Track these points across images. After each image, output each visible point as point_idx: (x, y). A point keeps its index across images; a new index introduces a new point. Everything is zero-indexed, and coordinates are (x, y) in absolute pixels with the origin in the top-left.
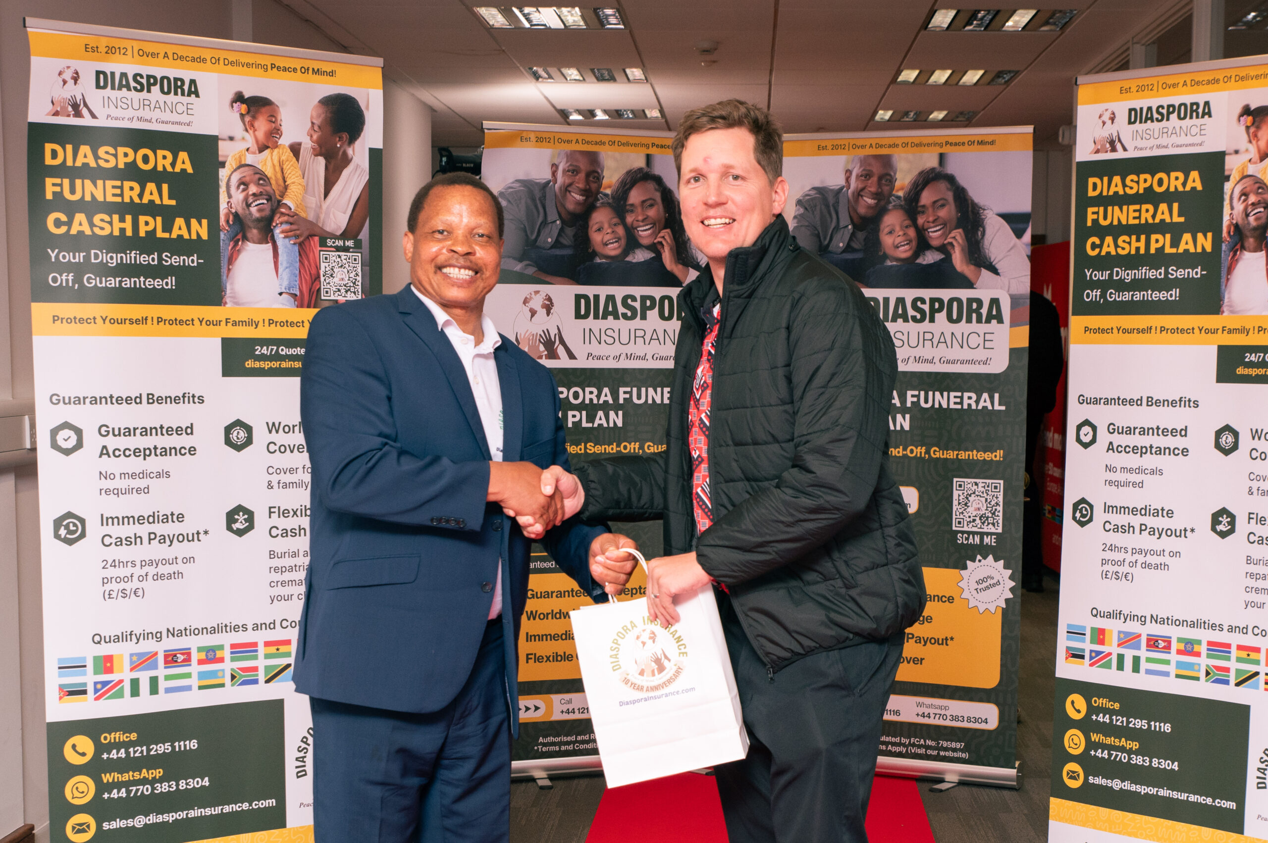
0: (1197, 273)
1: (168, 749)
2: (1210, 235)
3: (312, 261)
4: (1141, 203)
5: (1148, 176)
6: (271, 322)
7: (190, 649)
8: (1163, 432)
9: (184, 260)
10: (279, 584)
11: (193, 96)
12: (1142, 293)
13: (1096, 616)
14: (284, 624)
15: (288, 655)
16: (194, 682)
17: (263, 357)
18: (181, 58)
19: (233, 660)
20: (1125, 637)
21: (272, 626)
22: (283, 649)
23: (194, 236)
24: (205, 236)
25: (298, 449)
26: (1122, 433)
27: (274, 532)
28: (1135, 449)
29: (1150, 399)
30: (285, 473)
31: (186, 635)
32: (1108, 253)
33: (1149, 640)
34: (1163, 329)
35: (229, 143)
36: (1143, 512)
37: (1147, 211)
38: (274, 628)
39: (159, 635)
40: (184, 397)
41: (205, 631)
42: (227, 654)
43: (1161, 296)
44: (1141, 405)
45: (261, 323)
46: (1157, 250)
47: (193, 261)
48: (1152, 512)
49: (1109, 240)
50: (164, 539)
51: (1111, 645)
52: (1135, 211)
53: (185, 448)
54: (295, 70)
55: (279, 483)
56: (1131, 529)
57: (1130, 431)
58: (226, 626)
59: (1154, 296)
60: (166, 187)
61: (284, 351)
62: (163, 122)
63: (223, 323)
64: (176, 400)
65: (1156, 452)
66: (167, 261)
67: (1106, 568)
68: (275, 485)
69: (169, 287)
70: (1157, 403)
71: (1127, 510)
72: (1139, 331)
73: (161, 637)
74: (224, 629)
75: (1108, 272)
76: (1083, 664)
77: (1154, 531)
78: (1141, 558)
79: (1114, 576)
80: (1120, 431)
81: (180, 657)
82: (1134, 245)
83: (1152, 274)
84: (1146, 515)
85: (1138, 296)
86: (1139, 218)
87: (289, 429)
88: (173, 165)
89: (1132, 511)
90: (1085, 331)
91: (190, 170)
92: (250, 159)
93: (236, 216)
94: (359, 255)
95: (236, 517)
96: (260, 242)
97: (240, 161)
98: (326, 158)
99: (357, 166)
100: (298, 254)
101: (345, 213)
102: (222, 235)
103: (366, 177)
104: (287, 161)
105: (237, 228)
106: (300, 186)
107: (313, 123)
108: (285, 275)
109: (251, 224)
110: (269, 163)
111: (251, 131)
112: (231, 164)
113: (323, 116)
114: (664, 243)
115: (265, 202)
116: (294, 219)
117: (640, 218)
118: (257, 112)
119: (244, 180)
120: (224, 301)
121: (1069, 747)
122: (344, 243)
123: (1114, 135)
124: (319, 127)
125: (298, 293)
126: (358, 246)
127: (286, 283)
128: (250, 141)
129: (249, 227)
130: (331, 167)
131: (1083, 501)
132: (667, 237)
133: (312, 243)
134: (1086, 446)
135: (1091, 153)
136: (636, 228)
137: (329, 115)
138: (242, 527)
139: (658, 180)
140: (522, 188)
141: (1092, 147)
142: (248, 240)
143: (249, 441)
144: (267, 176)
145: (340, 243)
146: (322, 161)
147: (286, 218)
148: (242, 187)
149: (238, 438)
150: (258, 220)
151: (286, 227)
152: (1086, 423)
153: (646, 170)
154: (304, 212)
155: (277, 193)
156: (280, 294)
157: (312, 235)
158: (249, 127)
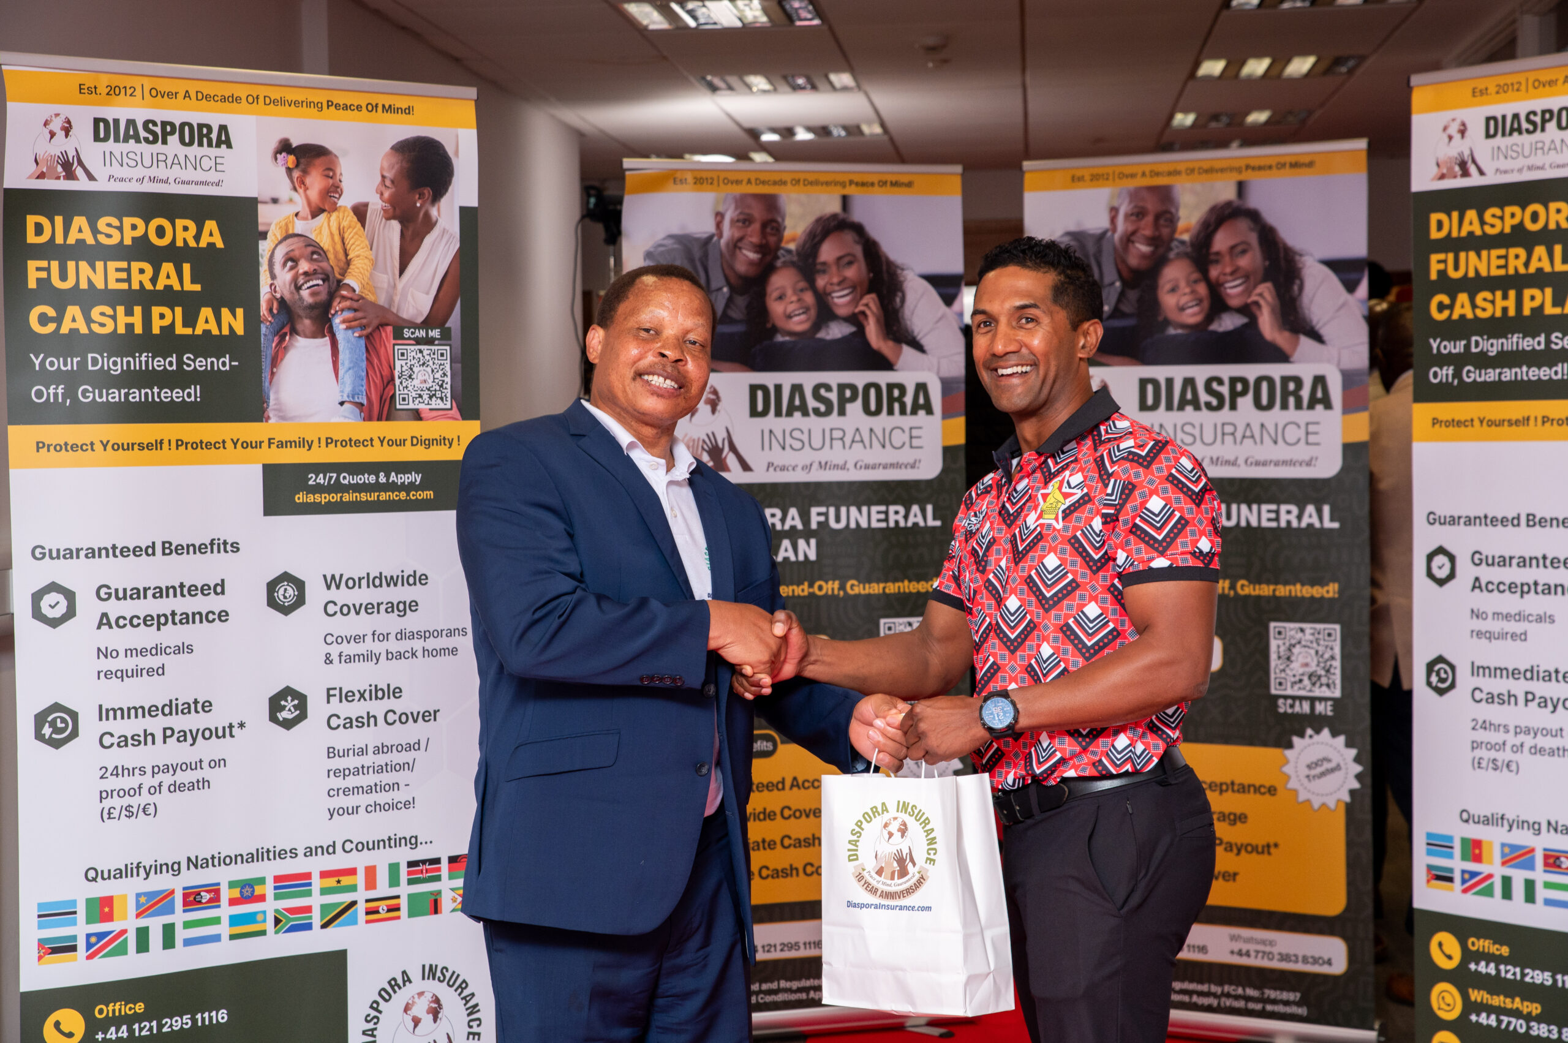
1: (186, 1024)
3: (383, 359)
4: (1507, 246)
5: (1516, 210)
6: (329, 441)
7: (218, 884)
8: (1552, 563)
9: (212, 363)
10: (341, 792)
11: (224, 146)
12: (1514, 370)
13: (1467, 821)
14: (348, 846)
15: (353, 888)
16: (224, 929)
17: (318, 489)
18: (207, 97)
19: (277, 897)
20: (1512, 852)
21: (331, 850)
22: (346, 881)
23: (226, 331)
24: (240, 330)
25: (366, 609)
26: (1493, 564)
27: (334, 722)
28: (1512, 587)
29: (1531, 518)
30: (349, 642)
31: (214, 866)
32: (1463, 317)
33: (1546, 857)
34: (1545, 420)
35: (271, 207)
36: (1529, 675)
37: (1517, 257)
38: (334, 852)
39: (176, 867)
40: (212, 544)
41: (239, 858)
42: (269, 889)
43: (1542, 373)
44: (1518, 525)
45: (315, 444)
46: (1532, 310)
47: (224, 364)
48: (1541, 675)
49: (1463, 298)
50: (185, 735)
51: (1491, 862)
52: (1499, 257)
53: (214, 613)
54: (359, 108)
55: (340, 656)
56: (1513, 699)
57: (1504, 562)
58: (268, 851)
59: (1531, 374)
60: (187, 268)
61: (346, 479)
62: (183, 182)
63: (265, 445)
64: (201, 549)
65: (1543, 591)
66: (189, 365)
67: (1478, 753)
68: (336, 659)
69: (193, 399)
70: (1542, 522)
71: (1505, 672)
72: (1511, 423)
73: (179, 869)
74: (265, 855)
75: (1463, 343)
76: (1452, 890)
77: (1546, 701)
78: (1529, 741)
79: (1491, 765)
80: (1490, 561)
81: (206, 897)
82: (1500, 303)
83: (1528, 344)
84: (1532, 678)
85: (1508, 375)
86: (1506, 266)
87: (354, 583)
88: (197, 237)
89: (1513, 674)
90: (1434, 424)
91: (220, 244)
92: (299, 227)
93: (282, 302)
94: (448, 348)
95: (283, 703)
96: (314, 336)
97: (287, 230)
98: (401, 222)
99: (444, 231)
100: (364, 350)
101: (427, 293)
102: (263, 329)
103: (456, 245)
104: (350, 227)
105: (283, 318)
106: (366, 261)
107: (383, 177)
108: (347, 378)
109: (301, 312)
110: (325, 232)
111: (301, 191)
112: (275, 234)
113: (397, 167)
114: (868, 312)
115: (320, 282)
116: (359, 304)
117: (835, 280)
118: (309, 164)
119: (292, 254)
120: (266, 415)
121: (1439, 1009)
122: (427, 333)
123: (1467, 153)
124: (393, 182)
125: (365, 402)
126: (446, 336)
127: (348, 389)
128: (300, 203)
129: (300, 317)
130: (409, 233)
131: (1440, 659)
132: (872, 305)
133: (383, 335)
134: (1441, 582)
135: (1433, 179)
136: (830, 294)
137: (405, 165)
138: (290, 716)
139: (858, 229)
140: (676, 246)
141: (1435, 171)
142: (298, 334)
143: (300, 601)
144: (322, 249)
145: (421, 333)
146: (395, 226)
147: (348, 303)
148: (290, 264)
149: (285, 597)
150: (311, 307)
151: (348, 315)
152: (1441, 550)
153: (842, 216)
154: (373, 294)
155: (337, 270)
156: (342, 403)
157: (383, 325)
158: (298, 185)
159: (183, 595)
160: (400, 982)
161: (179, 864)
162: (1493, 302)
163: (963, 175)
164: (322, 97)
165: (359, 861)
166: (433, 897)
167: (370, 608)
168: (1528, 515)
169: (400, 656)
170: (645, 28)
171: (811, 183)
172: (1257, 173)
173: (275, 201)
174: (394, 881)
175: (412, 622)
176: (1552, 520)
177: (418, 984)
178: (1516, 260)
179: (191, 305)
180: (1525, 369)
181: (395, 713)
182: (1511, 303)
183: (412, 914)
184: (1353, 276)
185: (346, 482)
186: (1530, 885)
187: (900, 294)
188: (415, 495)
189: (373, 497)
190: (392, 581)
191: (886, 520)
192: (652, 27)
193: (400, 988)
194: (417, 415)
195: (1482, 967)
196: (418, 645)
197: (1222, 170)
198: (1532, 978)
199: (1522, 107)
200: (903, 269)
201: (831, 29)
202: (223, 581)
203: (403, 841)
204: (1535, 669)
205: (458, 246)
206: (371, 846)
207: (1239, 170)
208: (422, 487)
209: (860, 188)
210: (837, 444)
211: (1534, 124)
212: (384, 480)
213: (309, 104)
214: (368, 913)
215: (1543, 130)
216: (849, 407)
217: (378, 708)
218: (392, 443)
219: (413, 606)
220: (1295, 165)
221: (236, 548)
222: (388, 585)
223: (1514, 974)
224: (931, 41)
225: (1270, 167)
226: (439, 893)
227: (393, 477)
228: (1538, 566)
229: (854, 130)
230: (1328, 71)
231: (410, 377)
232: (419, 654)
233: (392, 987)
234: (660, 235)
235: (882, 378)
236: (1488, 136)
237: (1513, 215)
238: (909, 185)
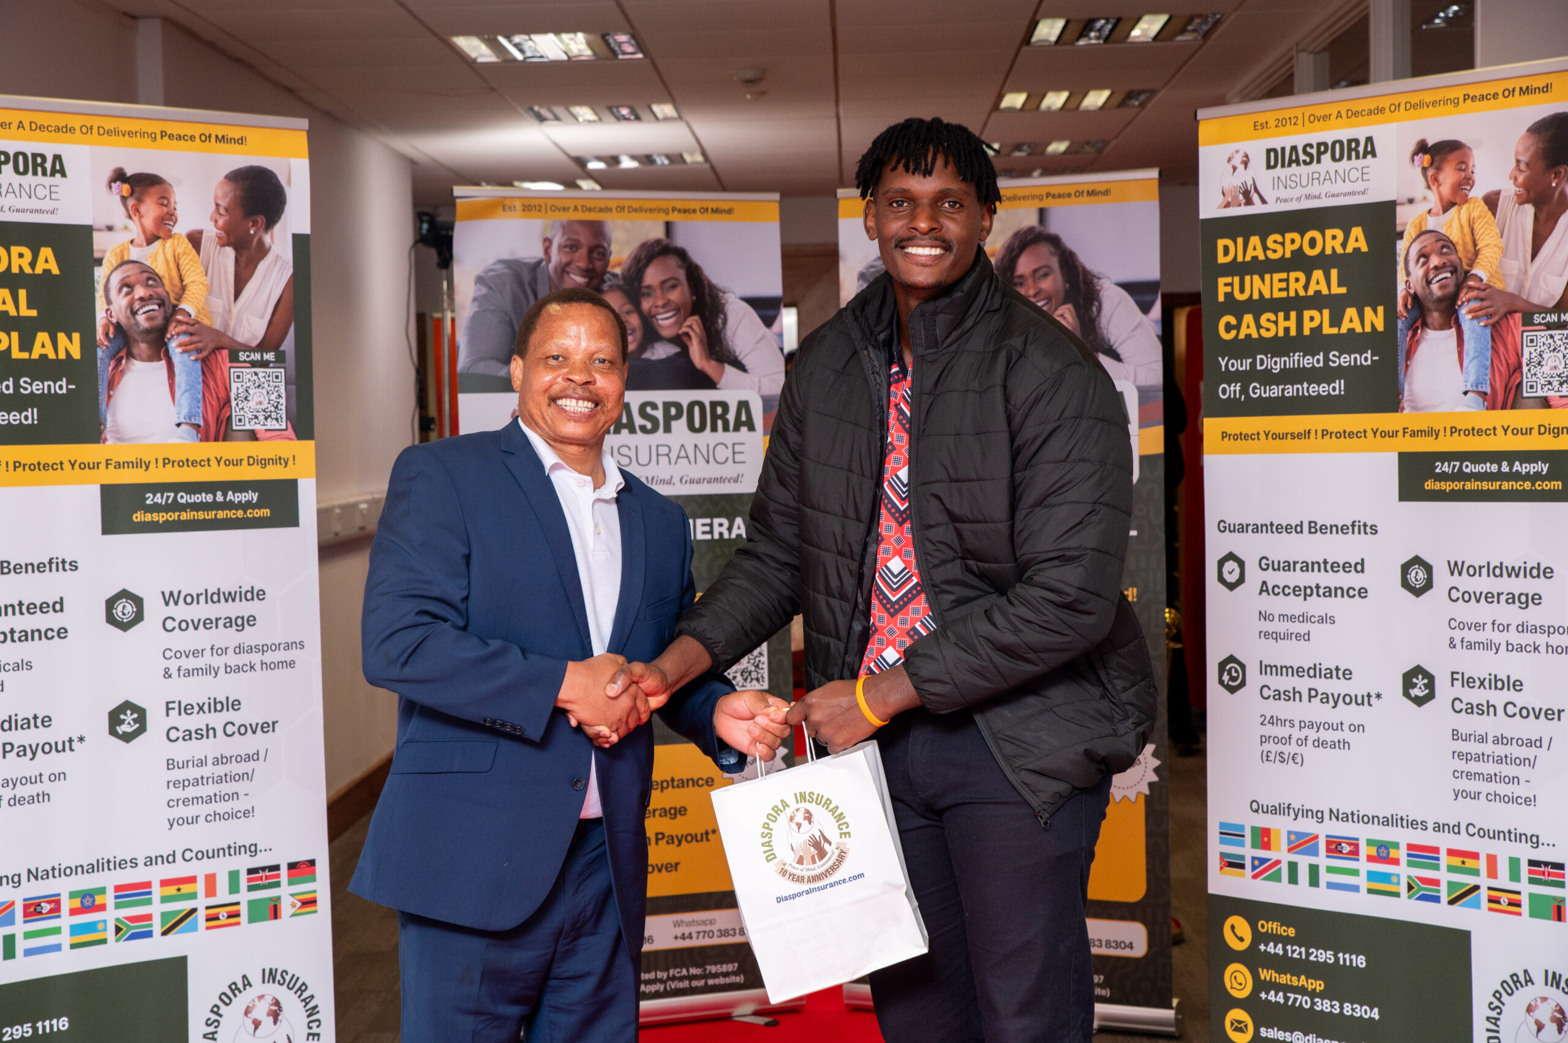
0: (1366, 359)
1: (27, 1032)
2: (1380, 309)
3: (219, 382)
4: (1288, 270)
5: (1296, 236)
6: (166, 462)
7: (59, 895)
8: (1332, 567)
9: (49, 386)
10: (180, 802)
11: (58, 175)
12: (1295, 387)
13: (1257, 811)
14: (188, 855)
15: (193, 896)
16: (65, 939)
17: (156, 508)
18: (41, 128)
19: (118, 906)
20: (1297, 840)
21: (171, 858)
22: (186, 888)
23: (62, 355)
24: (76, 354)
25: (205, 624)
26: (1279, 569)
27: (173, 734)
28: (1296, 590)
29: (1313, 525)
30: (187, 657)
31: (54, 877)
32: (1248, 336)
33: (1328, 843)
34: (1325, 433)
35: (107, 235)
36: (1312, 673)
37: (1297, 280)
38: (174, 861)
39: (16, 879)
40: (50, 563)
41: (79, 869)
42: (109, 899)
43: (1321, 389)
44: (1301, 532)
45: (153, 464)
46: (1311, 329)
47: (61, 387)
48: (1323, 672)
49: (1248, 318)
50: (25, 750)
51: (1279, 850)
52: (1280, 281)
53: (52, 630)
54: (192, 138)
55: (179, 670)
56: (1297, 695)
57: (1289, 566)
58: (108, 862)
59: (1311, 390)
60: (22, 294)
61: (184, 498)
62: (18, 211)
63: (103, 466)
64: (40, 568)
65: (1324, 594)
66: (26, 389)
67: (1267, 747)
68: (175, 673)
69: (30, 421)
70: (1323, 529)
71: (1290, 670)
72: (1294, 436)
73: (19, 881)
74: (106, 865)
75: (1249, 361)
76: (1243, 876)
77: (1327, 697)
78: (1312, 734)
79: (1278, 758)
80: (1276, 567)
81: (46, 907)
82: (1282, 324)
83: (1308, 362)
84: (1315, 676)
85: (1290, 391)
86: (1287, 289)
87: (192, 599)
88: (33, 264)
89: (1298, 672)
90: (1223, 437)
91: (55, 271)
92: (134, 254)
93: (118, 326)
94: (282, 370)
95: (122, 717)
96: (150, 359)
97: (122, 257)
98: (236, 249)
99: (278, 257)
100: (200, 373)
101: (262, 317)
102: (100, 353)
103: (289, 271)
104: (184, 254)
105: (120, 342)
106: (201, 286)
107: (217, 205)
108: (184, 400)
109: (137, 337)
110: (161, 258)
111: (136, 219)
112: (110, 261)
113: (230, 195)
114: (692, 334)
115: (156, 307)
116: (195, 328)
117: (660, 303)
118: (143, 193)
119: (127, 280)
120: (103, 437)
121: (1232, 988)
122: (262, 357)
123: (1250, 183)
124: (226, 210)
125: (201, 423)
126: (280, 359)
127: (185, 411)
128: (134, 230)
129: (136, 341)
130: (243, 259)
131: (1231, 659)
132: (695, 327)
133: (219, 358)
134: (1231, 586)
135: (1219, 207)
136: (654, 316)
137: (238, 193)
138: (129, 730)
139: (682, 254)
140: (506, 271)
141: (1220, 199)
142: (134, 357)
143: (139, 617)
144: (157, 275)
145: (256, 357)
146: (230, 253)
147: (183, 328)
148: (125, 290)
149: (124, 614)
150: (147, 332)
151: (184, 339)
152: (1231, 556)
153: (665, 241)
154: (208, 319)
155: (172, 296)
156: (178, 425)
157: (219, 348)
158: (135, 212)
159: (21, 613)
160: (240, 986)
161: (19, 876)
162: (1276, 323)
163: (780, 202)
164: (156, 127)
165: (199, 869)
166: (273, 903)
167: (208, 624)
168: (1310, 522)
169: (239, 669)
170: (474, 61)
171: (636, 210)
172: (1056, 200)
173: (110, 228)
174: (234, 888)
175: (250, 637)
176: (1331, 526)
177: (258, 987)
178: (1296, 283)
179: (27, 331)
180: (1305, 385)
181: (233, 724)
182: (1292, 324)
183: (252, 920)
184: (1147, 298)
185: (183, 501)
186: (1314, 870)
187: (722, 316)
188: (252, 513)
189: (211, 515)
190: (230, 597)
191: (711, 532)
192: (480, 60)
193: (240, 992)
194: (253, 436)
195: (1271, 948)
196: (256, 658)
197: (1025, 198)
198: (1316, 956)
199: (1300, 140)
200: (724, 292)
201: (653, 62)
202: (61, 599)
203: (243, 849)
204: (1318, 667)
205: (291, 271)
206: (210, 855)
207: (1040, 198)
208: (259, 505)
209: (682, 215)
210: (663, 460)
211: (1310, 155)
212: (221, 499)
213: (143, 134)
214: (208, 919)
215: (1319, 161)
216: (674, 424)
217: (217, 720)
218: (229, 463)
219: (251, 620)
220: (1091, 193)
221: (74, 566)
222: (227, 601)
223: (1300, 954)
224: (749, 75)
225: (1069, 195)
226: (279, 898)
227: (230, 496)
228: (1319, 570)
229: (676, 158)
230: (1122, 104)
231: (246, 398)
232: (258, 667)
233: (233, 991)
234: (490, 260)
235: (706, 396)
236: (1269, 167)
237: (1293, 241)
238: (730, 211)
